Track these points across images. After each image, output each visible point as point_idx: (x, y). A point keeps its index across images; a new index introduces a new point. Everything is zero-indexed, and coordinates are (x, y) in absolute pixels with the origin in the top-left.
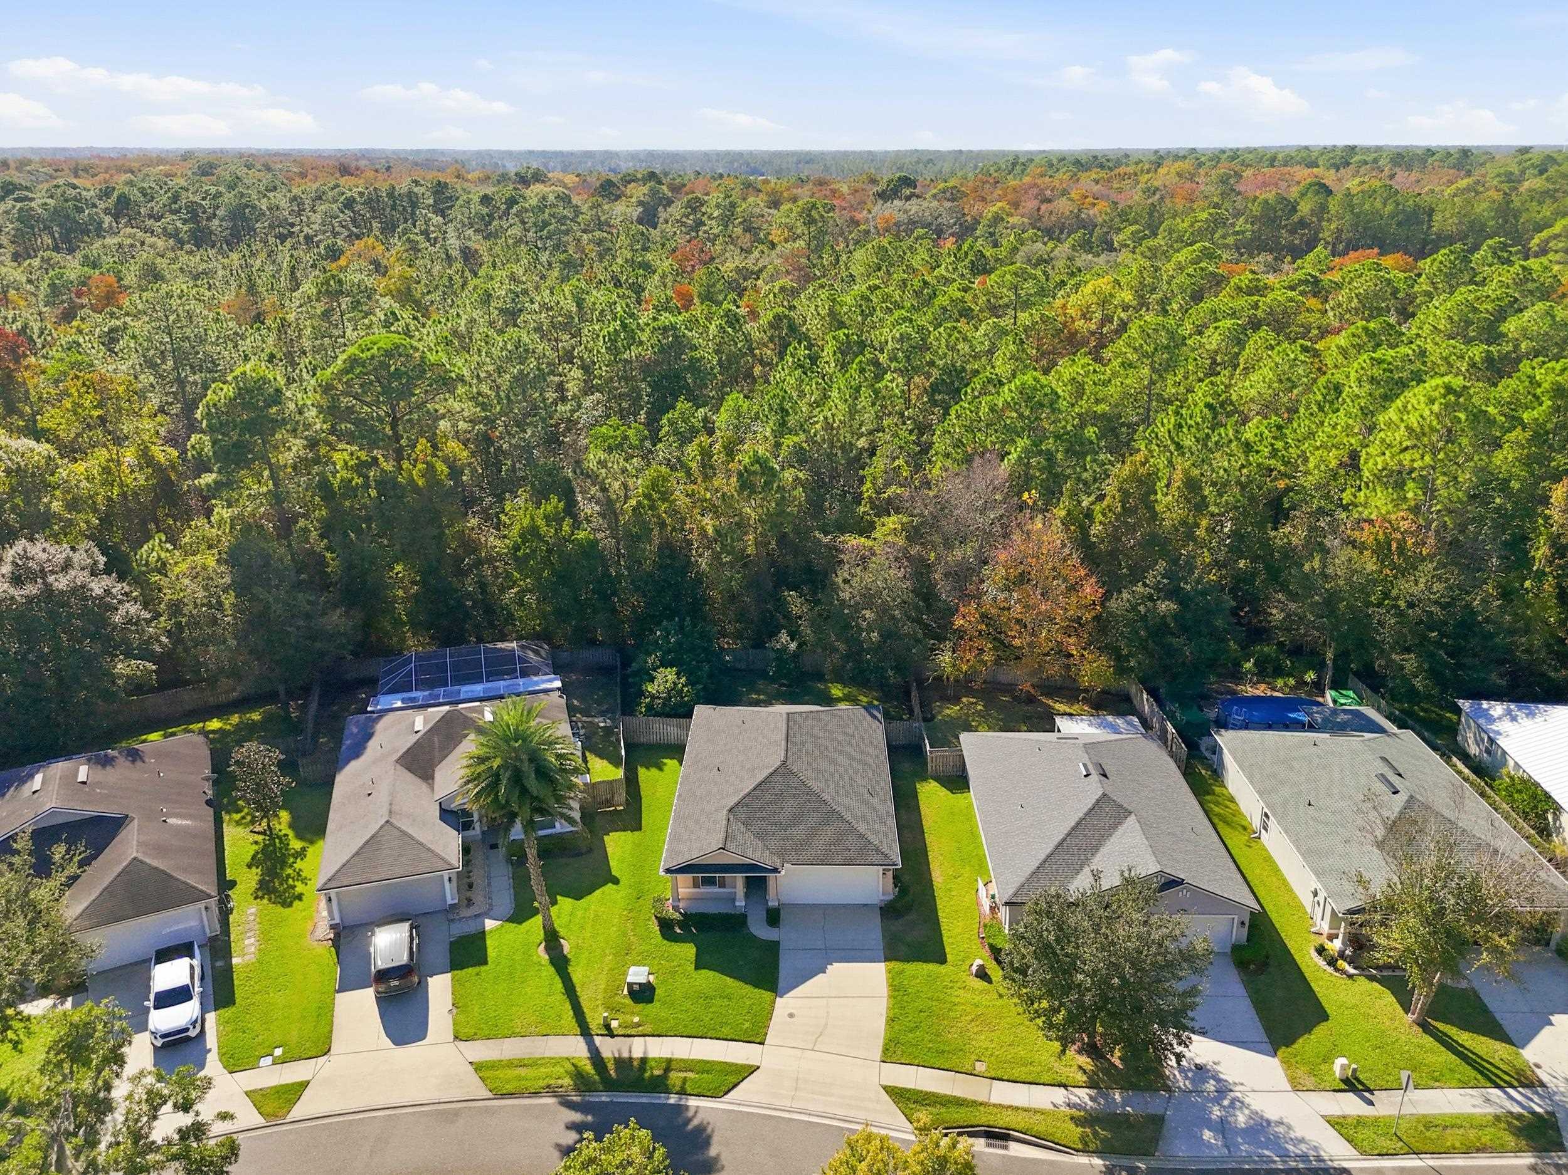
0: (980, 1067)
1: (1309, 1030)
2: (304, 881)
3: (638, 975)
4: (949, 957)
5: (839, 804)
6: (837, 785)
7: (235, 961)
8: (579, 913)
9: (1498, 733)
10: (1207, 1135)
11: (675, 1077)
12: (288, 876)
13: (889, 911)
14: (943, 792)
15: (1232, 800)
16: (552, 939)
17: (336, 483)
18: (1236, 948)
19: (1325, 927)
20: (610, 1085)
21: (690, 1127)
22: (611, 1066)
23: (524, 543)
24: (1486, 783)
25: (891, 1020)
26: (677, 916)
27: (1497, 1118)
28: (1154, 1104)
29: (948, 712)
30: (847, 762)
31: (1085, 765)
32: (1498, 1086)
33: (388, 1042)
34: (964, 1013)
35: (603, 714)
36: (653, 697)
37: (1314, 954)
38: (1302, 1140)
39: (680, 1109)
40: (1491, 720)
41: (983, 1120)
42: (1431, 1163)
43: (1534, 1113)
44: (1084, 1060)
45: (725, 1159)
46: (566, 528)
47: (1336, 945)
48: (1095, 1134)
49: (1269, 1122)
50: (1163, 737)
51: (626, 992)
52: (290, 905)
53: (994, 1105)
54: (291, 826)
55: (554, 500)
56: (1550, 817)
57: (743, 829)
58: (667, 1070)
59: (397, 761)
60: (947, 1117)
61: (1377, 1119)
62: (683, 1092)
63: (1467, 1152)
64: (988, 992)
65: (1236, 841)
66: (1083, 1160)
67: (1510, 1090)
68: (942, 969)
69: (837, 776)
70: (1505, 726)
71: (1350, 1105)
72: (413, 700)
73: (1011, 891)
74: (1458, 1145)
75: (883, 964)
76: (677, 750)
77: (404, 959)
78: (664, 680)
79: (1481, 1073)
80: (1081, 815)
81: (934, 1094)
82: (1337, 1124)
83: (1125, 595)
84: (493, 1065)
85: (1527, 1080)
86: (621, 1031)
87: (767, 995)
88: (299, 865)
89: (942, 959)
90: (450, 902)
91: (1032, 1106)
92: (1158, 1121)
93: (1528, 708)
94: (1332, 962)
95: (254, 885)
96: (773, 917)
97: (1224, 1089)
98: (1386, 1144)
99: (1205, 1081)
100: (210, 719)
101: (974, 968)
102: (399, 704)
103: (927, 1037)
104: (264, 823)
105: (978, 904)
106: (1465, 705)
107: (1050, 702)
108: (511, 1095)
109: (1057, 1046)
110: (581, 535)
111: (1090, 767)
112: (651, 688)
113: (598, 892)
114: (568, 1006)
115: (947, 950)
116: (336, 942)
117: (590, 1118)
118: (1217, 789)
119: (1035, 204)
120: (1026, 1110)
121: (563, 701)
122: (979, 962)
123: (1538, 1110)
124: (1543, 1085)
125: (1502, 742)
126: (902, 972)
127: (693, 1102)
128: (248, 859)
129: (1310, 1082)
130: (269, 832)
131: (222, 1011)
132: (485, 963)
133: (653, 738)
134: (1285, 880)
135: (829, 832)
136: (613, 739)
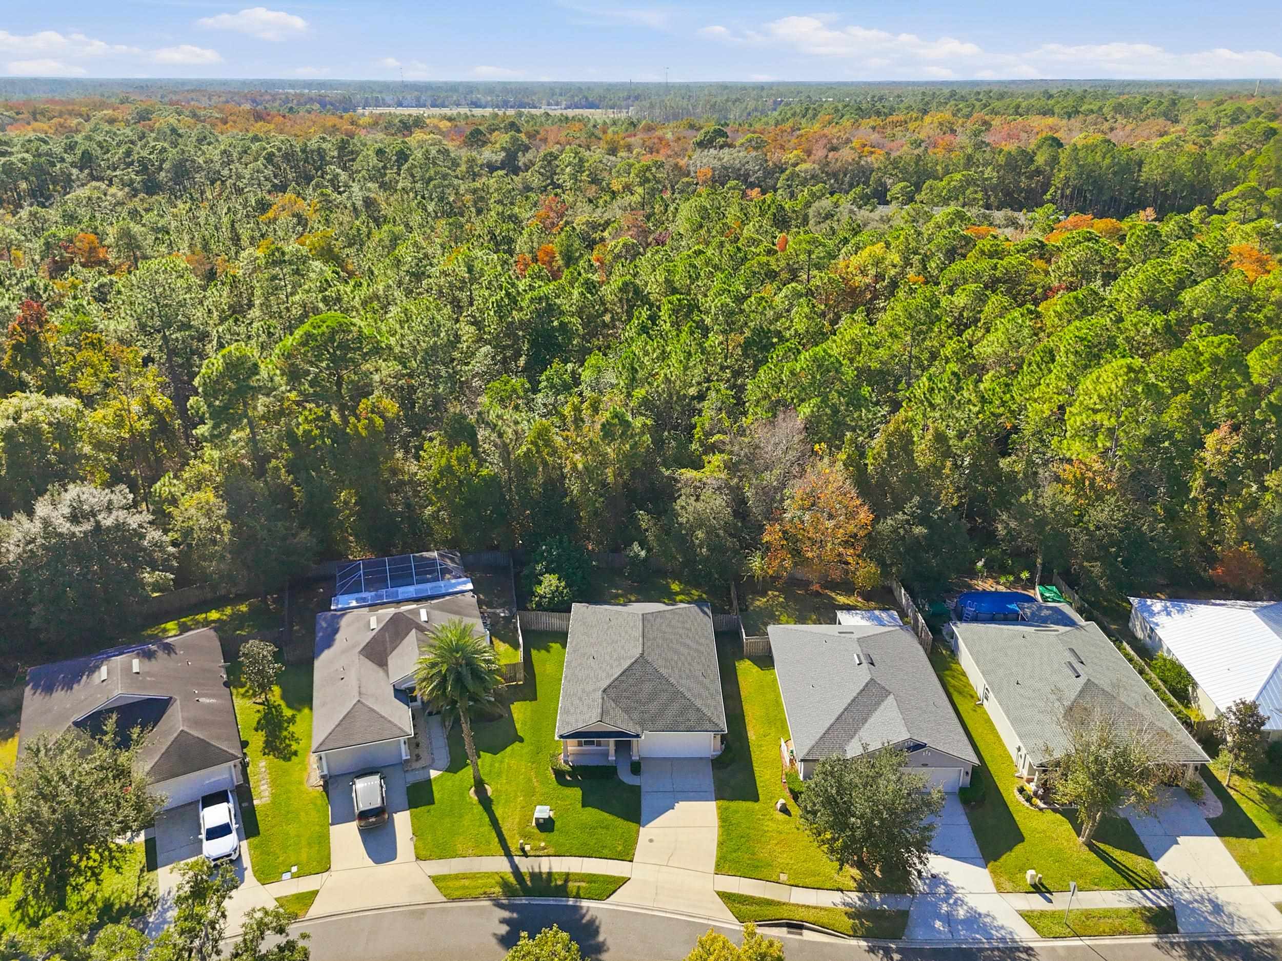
0: (783, 877)
1: (1010, 849)
2: (297, 741)
3: (542, 812)
4: (761, 797)
5: (682, 686)
6: (680, 670)
7: (255, 802)
8: (497, 765)
9: (1157, 625)
10: (938, 924)
11: (572, 885)
12: (285, 737)
13: (718, 763)
14: (755, 669)
15: (964, 674)
16: (480, 786)
17: (300, 432)
18: (962, 790)
19: (1025, 773)
20: (527, 892)
21: (584, 921)
22: (527, 878)
23: (441, 479)
24: (1146, 663)
25: (721, 844)
26: (567, 768)
27: (1134, 911)
28: (902, 903)
29: (758, 603)
30: (685, 651)
31: (858, 656)
32: (1138, 889)
33: (370, 862)
34: (771, 838)
35: (502, 606)
36: (541, 597)
37: (1017, 793)
38: (1002, 927)
39: (576, 908)
40: (1153, 614)
41: (785, 915)
42: (1088, 942)
43: (1160, 907)
44: (855, 872)
45: (610, 943)
46: (473, 467)
47: (1031, 788)
48: (862, 924)
49: (980, 914)
50: (915, 629)
51: (534, 824)
52: (289, 759)
53: (793, 905)
54: (283, 697)
55: (464, 446)
56: (1190, 689)
57: (613, 705)
58: (566, 881)
59: (360, 652)
60: (761, 913)
61: (1054, 912)
62: (578, 896)
63: (1113, 933)
64: (788, 823)
65: (965, 706)
66: (853, 942)
67: (1146, 891)
68: (756, 806)
69: (680, 664)
70: (1162, 619)
71: (1036, 902)
72: (364, 599)
73: (805, 751)
74: (1107, 930)
75: (714, 803)
76: (562, 637)
77: (377, 803)
78: (549, 583)
79: (1128, 880)
80: (855, 694)
81: (752, 897)
82: (1027, 916)
83: (889, 522)
84: (444, 878)
85: (1158, 884)
86: (532, 853)
87: (633, 825)
88: (292, 728)
89: (756, 799)
90: (404, 758)
91: (820, 905)
92: (905, 914)
93: (1179, 606)
94: (1029, 800)
95: (261, 744)
96: (636, 768)
97: (950, 892)
98: (1057, 929)
99: (937, 886)
100: (209, 611)
101: (779, 806)
102: (354, 604)
103: (746, 856)
104: (263, 696)
105: (782, 757)
106: (1134, 601)
107: (833, 595)
108: (460, 899)
109: (836, 864)
110: (484, 472)
111: (862, 658)
112: (540, 590)
113: (509, 749)
114: (494, 834)
115: (760, 791)
116: (325, 787)
117: (515, 915)
118: (954, 666)
119: (825, 152)
120: (815, 908)
121: (475, 600)
122: (782, 801)
123: (1164, 905)
124: (1168, 887)
125: (1159, 632)
126: (726, 809)
127: (585, 903)
128: (255, 724)
129: (1009, 886)
130: (266, 703)
131: (251, 840)
132: (433, 803)
133: (542, 627)
134: (999, 737)
135: (676, 707)
136: (512, 626)
